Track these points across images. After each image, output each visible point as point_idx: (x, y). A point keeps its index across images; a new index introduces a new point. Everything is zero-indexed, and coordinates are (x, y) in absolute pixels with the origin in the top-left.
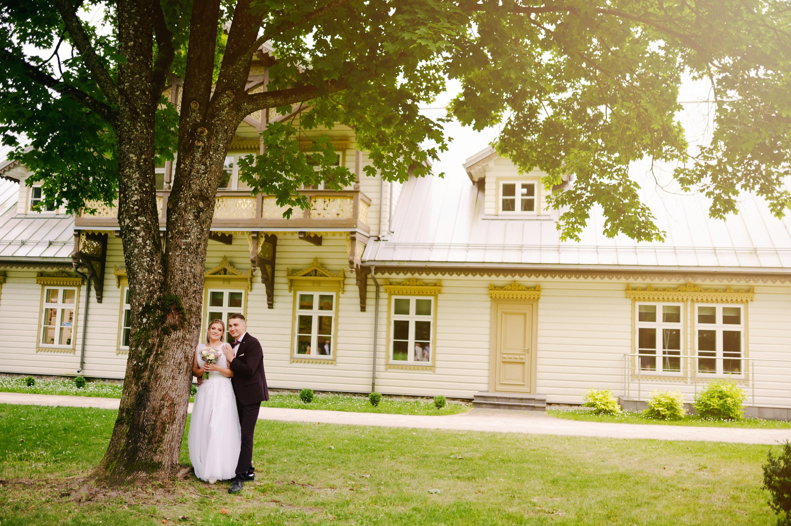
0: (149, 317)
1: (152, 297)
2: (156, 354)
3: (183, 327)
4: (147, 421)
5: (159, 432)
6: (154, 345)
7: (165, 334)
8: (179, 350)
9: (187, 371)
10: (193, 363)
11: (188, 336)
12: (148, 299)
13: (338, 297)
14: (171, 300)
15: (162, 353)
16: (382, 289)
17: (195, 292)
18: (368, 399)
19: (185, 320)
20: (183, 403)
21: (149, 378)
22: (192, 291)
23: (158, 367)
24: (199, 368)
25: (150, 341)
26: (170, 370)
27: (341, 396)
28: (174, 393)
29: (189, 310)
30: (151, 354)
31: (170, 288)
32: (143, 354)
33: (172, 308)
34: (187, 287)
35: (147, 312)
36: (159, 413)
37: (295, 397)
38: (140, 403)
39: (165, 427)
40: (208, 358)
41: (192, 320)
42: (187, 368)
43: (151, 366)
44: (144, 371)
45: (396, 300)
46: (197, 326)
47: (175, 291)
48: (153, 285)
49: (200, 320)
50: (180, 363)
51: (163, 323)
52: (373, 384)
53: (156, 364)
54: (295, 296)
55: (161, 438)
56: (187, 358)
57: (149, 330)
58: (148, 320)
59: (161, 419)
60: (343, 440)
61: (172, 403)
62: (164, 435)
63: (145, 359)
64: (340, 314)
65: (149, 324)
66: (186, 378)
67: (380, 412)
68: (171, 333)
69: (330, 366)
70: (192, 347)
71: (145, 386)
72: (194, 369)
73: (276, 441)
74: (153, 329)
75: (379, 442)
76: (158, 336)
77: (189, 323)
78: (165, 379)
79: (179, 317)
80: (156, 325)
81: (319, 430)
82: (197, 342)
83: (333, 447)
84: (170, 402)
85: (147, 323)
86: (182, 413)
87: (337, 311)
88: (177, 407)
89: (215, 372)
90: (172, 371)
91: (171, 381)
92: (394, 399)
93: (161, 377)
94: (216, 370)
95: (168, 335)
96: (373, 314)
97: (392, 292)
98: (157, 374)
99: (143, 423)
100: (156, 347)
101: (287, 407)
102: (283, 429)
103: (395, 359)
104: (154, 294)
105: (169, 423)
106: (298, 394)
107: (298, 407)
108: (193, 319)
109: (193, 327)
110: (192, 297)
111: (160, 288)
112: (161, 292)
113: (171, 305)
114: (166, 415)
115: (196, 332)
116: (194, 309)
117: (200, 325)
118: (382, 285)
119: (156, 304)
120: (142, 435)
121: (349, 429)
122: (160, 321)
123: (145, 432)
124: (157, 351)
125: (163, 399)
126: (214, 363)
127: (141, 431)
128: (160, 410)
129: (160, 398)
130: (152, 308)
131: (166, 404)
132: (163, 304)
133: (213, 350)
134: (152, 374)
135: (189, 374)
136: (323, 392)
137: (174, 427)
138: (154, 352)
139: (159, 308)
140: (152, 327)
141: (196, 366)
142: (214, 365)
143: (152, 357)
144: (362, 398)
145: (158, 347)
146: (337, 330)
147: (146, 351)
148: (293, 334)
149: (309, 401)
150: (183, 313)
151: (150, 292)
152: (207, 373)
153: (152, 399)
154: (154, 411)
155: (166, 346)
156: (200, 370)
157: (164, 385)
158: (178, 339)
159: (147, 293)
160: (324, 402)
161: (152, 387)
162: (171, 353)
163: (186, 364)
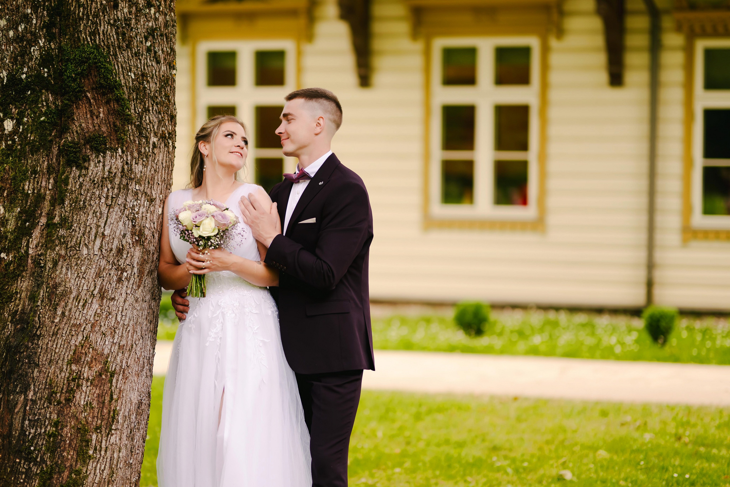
0: (21, 114)
1: (24, 53)
2: (48, 225)
3: (121, 142)
4: (34, 424)
5: (70, 455)
6: (40, 198)
7: (69, 163)
8: (115, 214)
9: (141, 272)
10: (160, 248)
11: (138, 168)
12: (14, 60)
13: (546, 50)
14: (82, 62)
15: (65, 222)
16: (667, 22)
17: (151, 33)
18: (639, 324)
19: (128, 120)
20: (135, 368)
21: (33, 298)
22: (142, 30)
23: (55, 264)
24: (177, 263)
25: (28, 187)
26: (92, 272)
27: (563, 317)
28: (108, 340)
29: (136, 90)
30: (34, 226)
31: (76, 25)
32: (11, 226)
33: (87, 84)
34: (127, 21)
35: (14, 101)
36: (68, 400)
37: (442, 321)
38: (11, 372)
39: (88, 442)
40: (196, 233)
41: (146, 118)
42: (143, 263)
43: (37, 263)
44: (16, 276)
45: (709, 53)
46: (163, 137)
47: (94, 34)
48: (26, 19)
49: (173, 118)
50: (120, 251)
51: (64, 130)
52: (650, 284)
53: (51, 255)
54: (427, 53)
55: (78, 473)
56: (141, 234)
57: (22, 155)
58: (19, 122)
59: (75, 417)
60: (594, 449)
61: (105, 370)
62: (85, 463)
63: (17, 240)
64: (554, 95)
65: (23, 137)
66: (139, 294)
67: (675, 359)
68: (86, 159)
69: (529, 238)
70: (152, 200)
71: (21, 320)
72: (163, 266)
73: (404, 455)
74: (34, 150)
75: (697, 455)
76: (50, 170)
77: (139, 128)
78: (77, 298)
79: (109, 113)
80: (42, 137)
81: (519, 419)
82: (168, 185)
83: (568, 475)
84: (97, 367)
85: (15, 132)
86: (134, 397)
87: (545, 86)
88: (118, 382)
89: (225, 273)
90: (98, 275)
91: (95, 306)
92: (709, 322)
93: (65, 294)
94: (226, 267)
95: (79, 167)
96: (644, 94)
97: (697, 29)
98: (56, 286)
99: (23, 431)
100: (47, 204)
101: (423, 348)
102: (418, 417)
103: (708, 211)
104: (30, 44)
105: (98, 428)
106: (450, 314)
107: (452, 349)
108: (152, 117)
109: (153, 139)
110: (143, 50)
111: (48, 26)
112: (50, 37)
113: (81, 75)
114: (89, 404)
115: (161, 156)
116: (152, 86)
117: (172, 135)
118: (667, 12)
119: (39, 76)
120: (23, 467)
121: (604, 414)
122: (54, 125)
123: (29, 459)
124: (50, 216)
125: (76, 359)
126: (218, 247)
127: (18, 453)
128: (71, 391)
129: (69, 355)
130: (28, 86)
131: (86, 373)
132: (59, 74)
133: (212, 209)
134: (39, 286)
135: (148, 281)
136: (514, 307)
137: (113, 439)
138: (43, 220)
139: (48, 87)
140: (32, 144)
141: (167, 256)
142: (217, 254)
143: (36, 233)
144: (622, 321)
145: (53, 204)
146: (544, 138)
147: (18, 218)
148: (427, 156)
149: (479, 332)
150: (119, 100)
151: (19, 39)
152: (201, 278)
153: (43, 359)
154: (52, 394)
155: (76, 201)
156: (181, 271)
157: (78, 318)
158: (111, 178)
159: (9, 42)
160: (521, 334)
161: (42, 324)
162: (91, 220)
163: (137, 253)
